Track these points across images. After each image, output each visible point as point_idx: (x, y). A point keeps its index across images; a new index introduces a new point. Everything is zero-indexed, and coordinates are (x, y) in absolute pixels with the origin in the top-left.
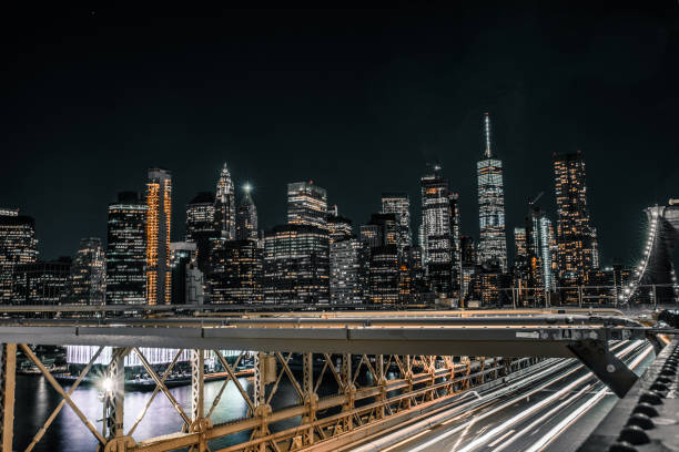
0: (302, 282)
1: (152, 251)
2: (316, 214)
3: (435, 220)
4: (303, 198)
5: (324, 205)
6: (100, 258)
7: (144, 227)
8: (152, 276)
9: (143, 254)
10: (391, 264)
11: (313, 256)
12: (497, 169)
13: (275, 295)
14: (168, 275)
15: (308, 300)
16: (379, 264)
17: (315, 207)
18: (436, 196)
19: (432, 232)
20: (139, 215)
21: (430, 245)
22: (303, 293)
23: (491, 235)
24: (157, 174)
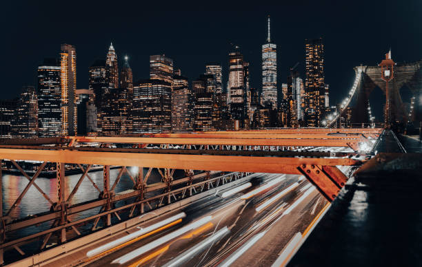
0: (154, 113)
1: (65, 95)
2: (167, 74)
3: (235, 78)
4: (159, 65)
5: (171, 69)
6: (35, 98)
7: (59, 80)
8: (65, 109)
9: (60, 96)
10: (208, 103)
11: (162, 98)
12: (273, 49)
13: (139, 121)
14: (75, 108)
15: (158, 123)
16: (201, 103)
17: (166, 70)
18: (236, 64)
19: (233, 86)
20: (57, 72)
21: (232, 92)
22: (155, 120)
23: (269, 88)
24: (66, 48)
